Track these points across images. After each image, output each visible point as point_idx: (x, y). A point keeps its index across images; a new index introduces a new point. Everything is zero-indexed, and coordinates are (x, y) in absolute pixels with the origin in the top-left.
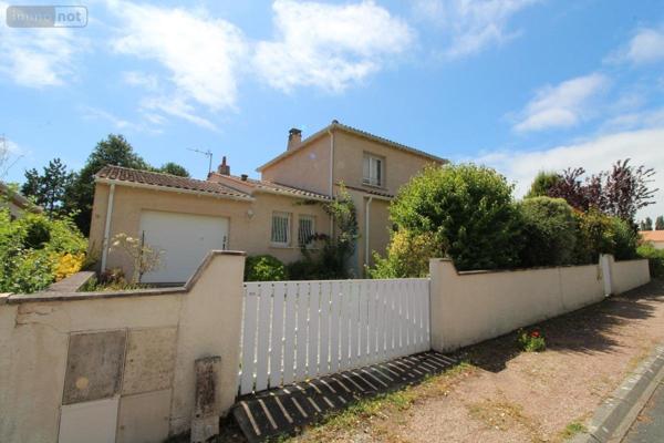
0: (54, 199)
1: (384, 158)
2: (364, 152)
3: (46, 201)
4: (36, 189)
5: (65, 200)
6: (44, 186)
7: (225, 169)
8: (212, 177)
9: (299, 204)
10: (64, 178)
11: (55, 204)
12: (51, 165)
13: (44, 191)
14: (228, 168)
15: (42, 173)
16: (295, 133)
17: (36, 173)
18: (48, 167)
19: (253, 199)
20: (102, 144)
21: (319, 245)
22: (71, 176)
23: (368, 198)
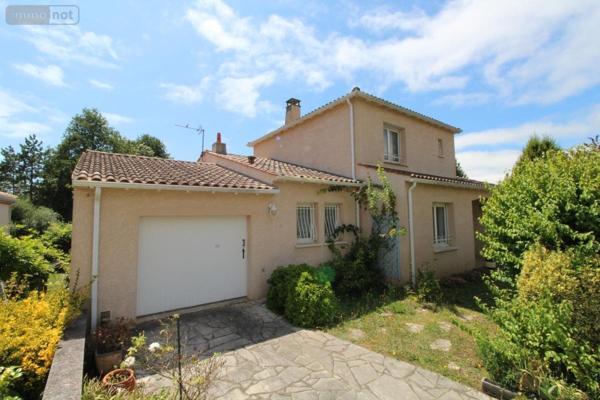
0: (32, 176)
1: (402, 130)
2: (385, 124)
3: (25, 178)
4: (14, 166)
5: (44, 177)
6: (22, 163)
7: (220, 148)
8: (207, 156)
9: (324, 191)
10: (41, 154)
11: (34, 181)
12: (27, 141)
13: (23, 168)
14: (224, 145)
15: (18, 151)
16: (293, 103)
17: (12, 150)
18: (24, 144)
19: (277, 191)
20: (77, 119)
21: (347, 239)
22: (48, 152)
23: (412, 183)
